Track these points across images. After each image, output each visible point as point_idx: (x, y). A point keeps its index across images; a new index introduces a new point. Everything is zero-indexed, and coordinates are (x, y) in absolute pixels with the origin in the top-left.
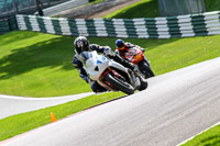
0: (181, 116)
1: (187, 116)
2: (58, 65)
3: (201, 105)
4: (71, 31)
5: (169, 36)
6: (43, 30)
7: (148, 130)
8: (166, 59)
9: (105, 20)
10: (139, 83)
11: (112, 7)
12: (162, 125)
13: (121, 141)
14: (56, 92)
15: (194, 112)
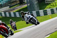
0: (34, 37)
1: (36, 36)
4: (5, 15)
11: (15, 9)
15: (38, 35)
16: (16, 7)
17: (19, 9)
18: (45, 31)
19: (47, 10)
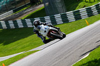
2: (2, 42)
4: (7, 26)
9: (21, 20)
14: (3, 55)
16: (26, 10)
17: (30, 13)
18: (81, 47)
19: (79, 11)
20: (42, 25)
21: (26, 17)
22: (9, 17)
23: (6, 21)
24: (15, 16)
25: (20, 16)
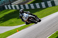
0: (52, 27)
3: (56, 24)
4: (19, 8)
5: (45, 7)
6: (12, 9)
7: (43, 31)
8: (45, 13)
9: (28, 4)
10: (38, 20)
12: (47, 30)
13: (37, 35)
20: (25, 14)
21: (30, 3)
22: (21, 3)
23: (19, 5)
24: (24, 2)
25: (27, 2)
